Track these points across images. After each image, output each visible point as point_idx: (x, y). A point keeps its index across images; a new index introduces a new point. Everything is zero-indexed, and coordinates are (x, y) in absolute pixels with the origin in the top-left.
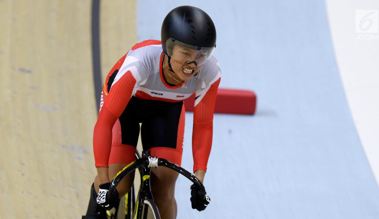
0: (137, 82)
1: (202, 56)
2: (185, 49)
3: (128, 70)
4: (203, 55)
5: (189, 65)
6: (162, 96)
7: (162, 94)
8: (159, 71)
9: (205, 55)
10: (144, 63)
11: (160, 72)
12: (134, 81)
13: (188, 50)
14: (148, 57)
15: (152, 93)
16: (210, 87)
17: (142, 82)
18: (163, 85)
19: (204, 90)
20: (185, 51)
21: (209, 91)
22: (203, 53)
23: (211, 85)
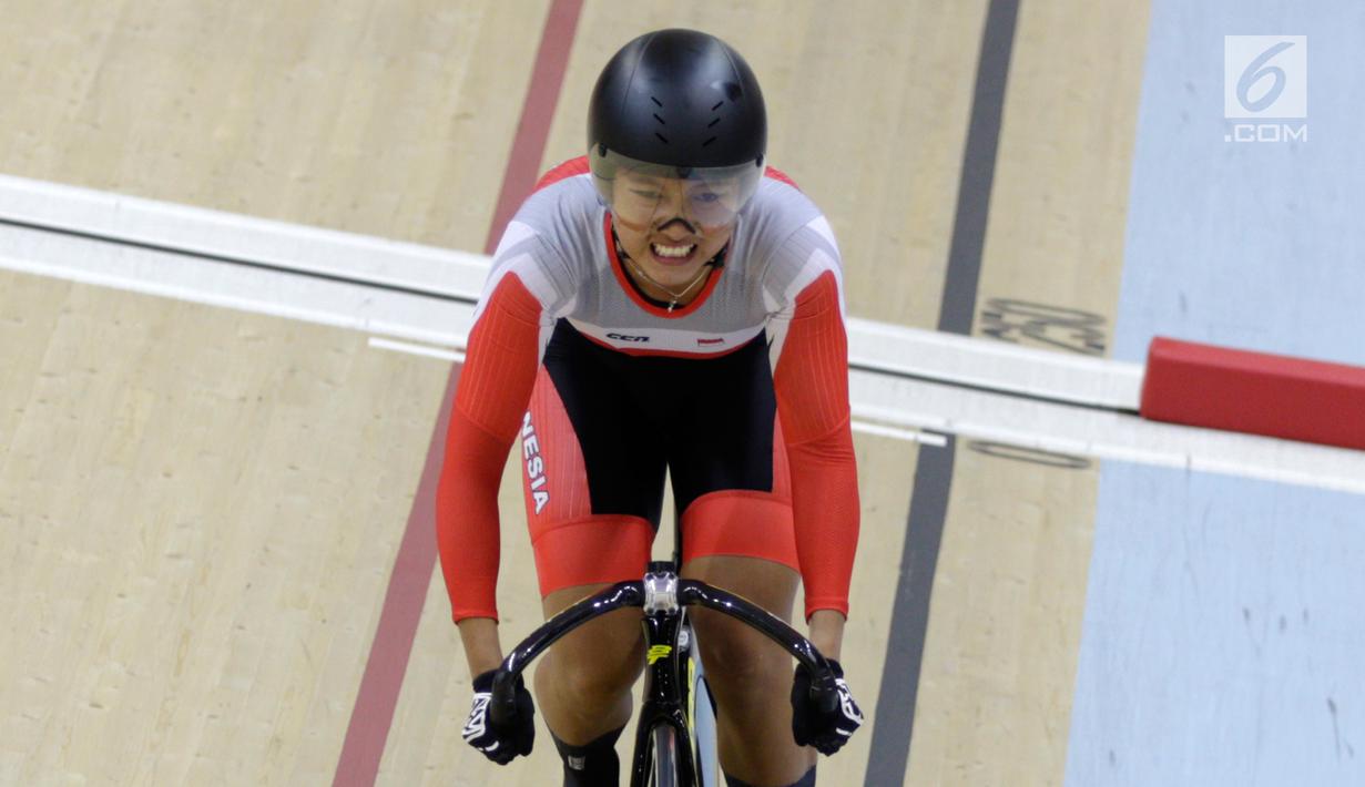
0: (546, 307)
1: (709, 197)
2: (641, 181)
3: (506, 271)
4: (713, 194)
5: (665, 232)
6: (645, 343)
7: (646, 339)
8: (609, 264)
9: (723, 196)
10: (556, 242)
11: (613, 266)
12: (533, 307)
13: (650, 182)
14: (565, 217)
15: (609, 336)
16: (794, 306)
17: (561, 307)
18: (637, 309)
19: (779, 316)
20: (645, 188)
21: (795, 318)
22: (714, 190)
23: (798, 299)
